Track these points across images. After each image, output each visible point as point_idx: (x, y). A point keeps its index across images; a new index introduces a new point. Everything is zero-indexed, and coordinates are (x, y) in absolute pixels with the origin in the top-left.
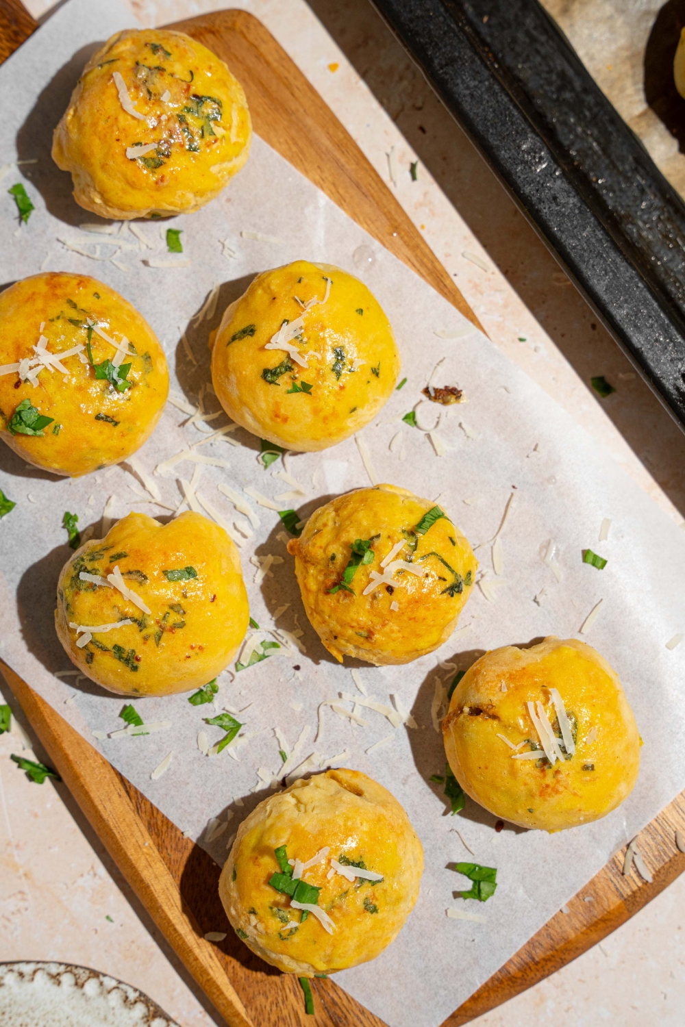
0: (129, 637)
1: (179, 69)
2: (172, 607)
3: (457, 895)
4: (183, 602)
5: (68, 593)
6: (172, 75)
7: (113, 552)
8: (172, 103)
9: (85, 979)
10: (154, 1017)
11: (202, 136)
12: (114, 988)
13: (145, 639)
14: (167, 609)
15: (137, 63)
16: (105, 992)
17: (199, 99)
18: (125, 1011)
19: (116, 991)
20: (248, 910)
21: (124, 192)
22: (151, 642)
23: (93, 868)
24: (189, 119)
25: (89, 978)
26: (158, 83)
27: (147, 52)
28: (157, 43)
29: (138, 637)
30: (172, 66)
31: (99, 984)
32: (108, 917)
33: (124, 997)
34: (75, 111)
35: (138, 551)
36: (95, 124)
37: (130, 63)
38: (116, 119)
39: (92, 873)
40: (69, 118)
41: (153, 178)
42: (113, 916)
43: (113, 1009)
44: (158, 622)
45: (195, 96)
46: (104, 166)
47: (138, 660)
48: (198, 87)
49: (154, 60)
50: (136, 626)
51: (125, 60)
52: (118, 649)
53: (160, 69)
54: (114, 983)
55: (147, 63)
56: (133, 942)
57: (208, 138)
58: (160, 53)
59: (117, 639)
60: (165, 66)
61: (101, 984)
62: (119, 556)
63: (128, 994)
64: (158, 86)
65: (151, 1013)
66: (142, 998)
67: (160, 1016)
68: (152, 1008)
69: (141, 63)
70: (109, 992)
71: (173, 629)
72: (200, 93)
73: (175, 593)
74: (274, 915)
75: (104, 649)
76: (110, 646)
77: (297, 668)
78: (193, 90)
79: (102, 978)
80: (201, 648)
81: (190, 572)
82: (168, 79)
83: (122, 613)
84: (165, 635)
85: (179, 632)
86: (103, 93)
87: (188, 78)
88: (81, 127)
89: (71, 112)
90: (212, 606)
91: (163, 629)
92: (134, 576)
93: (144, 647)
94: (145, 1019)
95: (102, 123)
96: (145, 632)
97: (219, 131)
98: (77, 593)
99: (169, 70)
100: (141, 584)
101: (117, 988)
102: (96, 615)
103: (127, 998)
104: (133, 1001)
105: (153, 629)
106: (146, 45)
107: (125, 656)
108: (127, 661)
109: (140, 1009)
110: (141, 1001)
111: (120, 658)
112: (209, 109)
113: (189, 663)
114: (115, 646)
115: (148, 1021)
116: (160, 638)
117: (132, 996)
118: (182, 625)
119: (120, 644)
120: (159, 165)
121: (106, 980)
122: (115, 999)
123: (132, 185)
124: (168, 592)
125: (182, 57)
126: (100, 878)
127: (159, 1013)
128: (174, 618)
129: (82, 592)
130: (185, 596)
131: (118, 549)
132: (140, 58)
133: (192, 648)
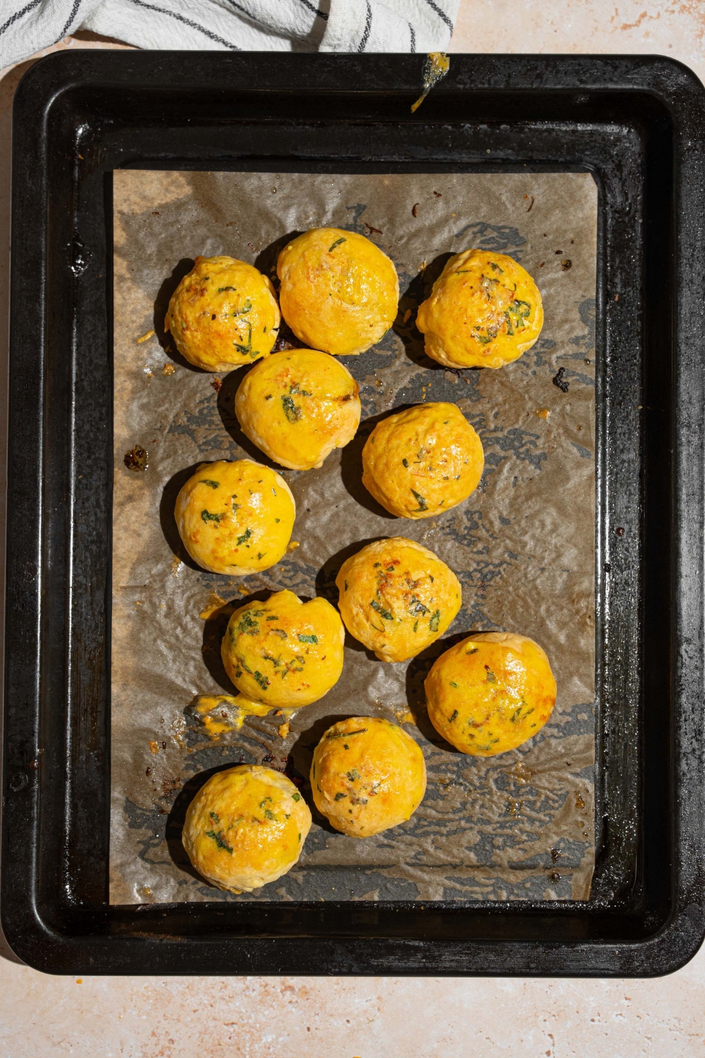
0: (266, 669)
1: (508, 282)
2: (297, 657)
4: (305, 656)
5: (236, 632)
6: (504, 286)
7: (270, 614)
8: (501, 304)
11: (517, 326)
13: (276, 673)
14: (294, 658)
15: (483, 276)
17: (519, 303)
21: (462, 354)
22: (280, 675)
24: (510, 314)
26: (495, 290)
27: (489, 269)
28: (496, 263)
29: (272, 670)
30: (504, 280)
34: (439, 300)
35: (285, 618)
36: (452, 311)
37: (478, 275)
38: (466, 310)
40: (434, 303)
41: (482, 349)
44: (287, 664)
45: (516, 300)
46: (453, 338)
47: (268, 684)
48: (519, 296)
49: (493, 275)
50: (272, 663)
51: (475, 272)
52: (258, 674)
53: (497, 281)
55: (489, 276)
57: (521, 328)
58: (497, 270)
59: (259, 668)
60: (500, 279)
62: (273, 618)
64: (495, 292)
69: (485, 276)
71: (294, 671)
72: (519, 299)
73: (302, 649)
75: (249, 672)
76: (253, 671)
78: (515, 297)
80: (308, 686)
81: (314, 639)
82: (501, 288)
83: (266, 653)
84: (289, 673)
85: (298, 674)
86: (460, 292)
87: (513, 289)
88: (442, 311)
89: (436, 300)
90: (322, 663)
91: (288, 669)
92: (279, 633)
93: (274, 677)
95: (456, 311)
96: (277, 668)
97: (526, 323)
98: (241, 634)
99: (502, 282)
100: (282, 639)
102: (250, 650)
105: (282, 667)
106: (489, 263)
107: (261, 679)
108: (261, 683)
111: (257, 680)
112: (523, 309)
113: (299, 693)
114: (257, 672)
116: (285, 674)
118: (301, 670)
119: (260, 671)
120: (489, 341)
123: (469, 352)
124: (296, 648)
125: (510, 274)
128: (297, 664)
129: (245, 634)
130: (307, 653)
131: (273, 613)
132: (484, 272)
133: (303, 685)
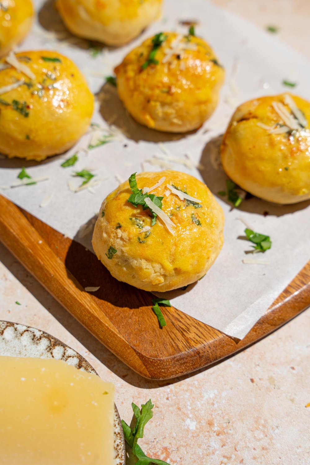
3: (247, 252)
9: (4, 327)
10: (55, 345)
12: (25, 331)
16: (19, 335)
18: (34, 347)
19: (26, 333)
20: (115, 227)
23: (4, 276)
25: (7, 326)
31: (14, 330)
32: (17, 303)
33: (32, 337)
39: (4, 278)
42: (19, 302)
43: (25, 346)
54: (25, 328)
56: (35, 315)
61: (16, 329)
63: (35, 333)
65: (52, 343)
66: (45, 335)
67: (59, 344)
68: (52, 340)
70: (22, 335)
74: (133, 224)
77: (125, 146)
79: (16, 326)
94: (48, 349)
101: (27, 331)
103: (34, 336)
104: (39, 337)
109: (45, 343)
110: (44, 337)
115: (50, 349)
117: (38, 334)
121: (19, 327)
122: (26, 338)
126: (10, 281)
127: (57, 343)
